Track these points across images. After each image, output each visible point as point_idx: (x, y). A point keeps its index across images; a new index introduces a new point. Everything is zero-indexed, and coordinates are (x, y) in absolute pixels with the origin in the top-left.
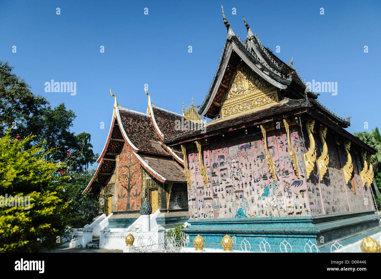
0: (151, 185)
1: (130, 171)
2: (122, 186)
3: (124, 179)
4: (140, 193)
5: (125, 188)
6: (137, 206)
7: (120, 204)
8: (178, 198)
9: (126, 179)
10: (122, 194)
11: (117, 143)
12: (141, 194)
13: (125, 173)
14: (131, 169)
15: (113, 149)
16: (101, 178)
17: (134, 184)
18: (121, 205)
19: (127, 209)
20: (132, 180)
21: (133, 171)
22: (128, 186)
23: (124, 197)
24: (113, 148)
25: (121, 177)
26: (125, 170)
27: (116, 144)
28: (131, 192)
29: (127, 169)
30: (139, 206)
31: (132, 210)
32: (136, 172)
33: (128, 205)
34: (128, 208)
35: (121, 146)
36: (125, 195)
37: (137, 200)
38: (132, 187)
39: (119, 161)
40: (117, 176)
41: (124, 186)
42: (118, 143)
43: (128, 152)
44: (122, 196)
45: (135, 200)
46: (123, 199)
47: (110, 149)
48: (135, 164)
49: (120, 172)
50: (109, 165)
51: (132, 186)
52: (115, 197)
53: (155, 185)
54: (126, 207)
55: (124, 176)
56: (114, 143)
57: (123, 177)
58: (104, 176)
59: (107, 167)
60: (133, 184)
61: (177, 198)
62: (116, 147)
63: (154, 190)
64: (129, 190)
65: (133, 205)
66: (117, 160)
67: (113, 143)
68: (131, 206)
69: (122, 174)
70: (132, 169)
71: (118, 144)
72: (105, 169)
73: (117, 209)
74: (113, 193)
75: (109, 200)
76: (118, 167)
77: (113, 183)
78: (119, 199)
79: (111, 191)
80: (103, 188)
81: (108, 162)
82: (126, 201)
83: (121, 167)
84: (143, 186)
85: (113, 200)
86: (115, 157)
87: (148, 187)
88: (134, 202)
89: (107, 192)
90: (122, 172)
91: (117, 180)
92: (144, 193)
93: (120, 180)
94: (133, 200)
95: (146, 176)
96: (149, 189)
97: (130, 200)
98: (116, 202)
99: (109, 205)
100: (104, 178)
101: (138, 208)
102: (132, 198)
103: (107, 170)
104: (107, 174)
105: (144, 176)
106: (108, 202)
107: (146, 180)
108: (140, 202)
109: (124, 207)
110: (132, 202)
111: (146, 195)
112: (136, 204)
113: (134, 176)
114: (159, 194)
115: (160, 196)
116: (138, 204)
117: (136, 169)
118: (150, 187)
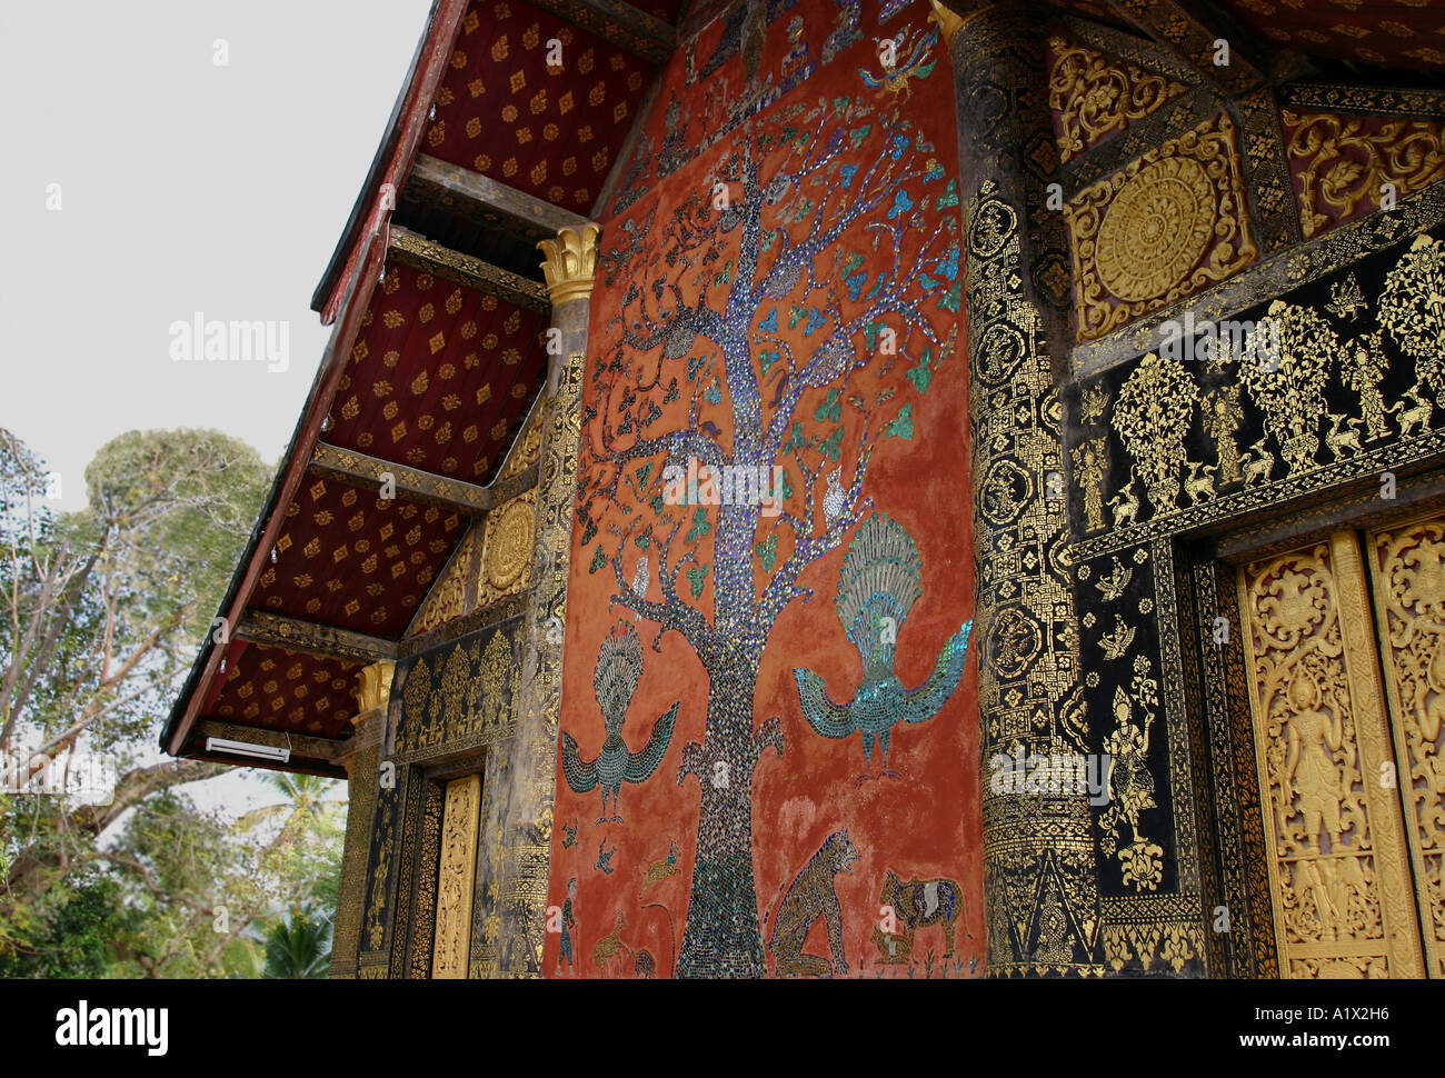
0: (1226, 446)
2: (628, 597)
5: (673, 615)
7: (582, 867)
10: (616, 720)
12: (978, 651)
13: (670, 418)
14: (768, 322)
18: (597, 897)
19: (703, 960)
21: (806, 349)
22: (709, 580)
24: (525, 118)
25: (608, 493)
26: (673, 370)
29: (701, 346)
32: (859, 338)
33: (724, 885)
34: (720, 936)
36: (660, 727)
38: (782, 590)
39: (595, 298)
41: (655, 594)
43: (718, 139)
45: (844, 797)
46: (635, 802)
49: (596, 427)
50: (471, 361)
51: (795, 570)
52: (524, 777)
53: (1374, 413)
54: (681, 925)
55: (660, 459)
57: (642, 473)
58: (403, 527)
59: (438, 387)
62: (551, 114)
63: (1313, 545)
66: (571, 277)
68: (767, 899)
69: (624, 443)
72: (410, 407)
73: (540, 949)
74: (496, 722)
75: (446, 826)
76: (574, 370)
77: (508, 592)
78: (579, 805)
79: (477, 707)
80: (388, 679)
81: (454, 303)
82: (686, 821)
83: (620, 355)
84: (1018, 497)
85: (494, 820)
86: (542, 244)
87: (1146, 511)
88: (836, 828)
89: (426, 720)
90: (635, 407)
91: (558, 539)
92: (1059, 628)
93: (601, 526)
94: (817, 799)
95: (1082, 327)
96: (1177, 541)
97: (755, 810)
98: (534, 836)
99: (447, 898)
100: (398, 539)
101: (920, 934)
102: (797, 760)
103: (438, 425)
104: (441, 486)
105: (1038, 337)
106: (445, 853)
107: (1073, 399)
108: (961, 830)
109: (652, 929)
110: (794, 839)
111: (1119, 673)
112: (878, 864)
113: (812, 407)
116: (914, 869)
117: (854, 300)
118: (1195, 486)
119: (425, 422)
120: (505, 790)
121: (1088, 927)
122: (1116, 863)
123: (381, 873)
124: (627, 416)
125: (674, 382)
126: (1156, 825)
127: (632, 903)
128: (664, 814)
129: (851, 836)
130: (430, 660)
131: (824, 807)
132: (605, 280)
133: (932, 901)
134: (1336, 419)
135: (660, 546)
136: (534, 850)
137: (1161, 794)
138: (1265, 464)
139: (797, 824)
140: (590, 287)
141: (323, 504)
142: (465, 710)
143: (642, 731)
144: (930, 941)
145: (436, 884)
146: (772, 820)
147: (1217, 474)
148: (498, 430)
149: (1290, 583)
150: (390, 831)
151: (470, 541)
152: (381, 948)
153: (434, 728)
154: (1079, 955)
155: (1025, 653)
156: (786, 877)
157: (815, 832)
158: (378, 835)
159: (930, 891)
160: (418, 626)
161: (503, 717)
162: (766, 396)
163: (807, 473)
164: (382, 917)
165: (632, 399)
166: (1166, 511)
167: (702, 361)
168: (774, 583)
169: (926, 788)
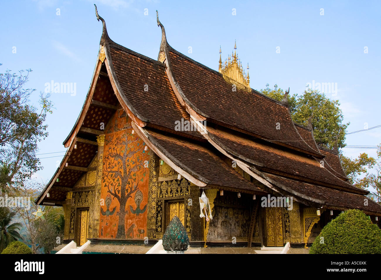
0: (169, 192)
1: (127, 164)
2: (109, 192)
3: (114, 180)
4: (145, 207)
5: (116, 195)
6: (140, 231)
7: (104, 225)
8: (223, 220)
9: (116, 179)
10: (108, 207)
11: (101, 112)
12: (148, 208)
13: (115, 169)
14: (128, 160)
15: (95, 122)
16: (69, 175)
17: (133, 189)
18: (106, 228)
19: (119, 236)
20: (131, 183)
22: (120, 192)
23: (112, 213)
25: (107, 176)
26: (116, 162)
27: (99, 113)
28: (127, 204)
29: (120, 160)
30: (143, 233)
31: (129, 239)
32: (138, 167)
33: (121, 228)
34: (121, 234)
35: (108, 117)
36: (114, 209)
37: (140, 221)
38: (129, 196)
39: (104, 146)
40: (100, 174)
41: (113, 192)
42: (104, 112)
43: (122, 130)
44: (108, 210)
45: (134, 220)
46: (111, 218)
47: (88, 122)
48: (135, 151)
49: (105, 166)
50: (86, 152)
51: (130, 193)
52: (95, 212)
53: (179, 193)
54: (116, 232)
55: (114, 174)
56: (96, 110)
57: (112, 175)
58: (74, 173)
59: (81, 156)
60: (131, 189)
61: (220, 221)
62: (99, 118)
63: (176, 203)
64: (123, 201)
65: (131, 230)
66: (101, 142)
67: (94, 109)
68: (126, 230)
69: (109, 170)
70: (130, 160)
71: (104, 114)
72: (77, 159)
73: (98, 234)
74: (91, 204)
75: (82, 216)
76: (102, 157)
77: (91, 185)
78: (103, 217)
79: (87, 201)
80: (72, 194)
81: (84, 145)
82: (117, 221)
83: (108, 157)
84: (152, 193)
85: (91, 217)
86: (97, 136)
87: (163, 197)
88: (133, 223)
89: (79, 202)
90: (110, 165)
91: (99, 181)
92: (154, 207)
93: (106, 181)
94: (132, 220)
95: (160, 175)
96: (165, 201)
97: (125, 220)
98: (98, 220)
99: (82, 226)
100: (74, 175)
101: (141, 234)
102: (130, 216)
103: (81, 160)
104: (81, 169)
105: (155, 176)
106: (82, 220)
107: (158, 183)
108: (145, 225)
109: (113, 232)
110: (129, 224)
111: (159, 212)
112: (137, 227)
113: (133, 174)
114: (187, 211)
115: (189, 215)
116: (141, 228)
117: (138, 162)
118: (167, 196)
119: (79, 160)
120: (92, 213)
121: (155, 235)
122: (157, 229)
123: (72, 223)
124: (109, 166)
125: (116, 164)
126: (161, 226)
127: (110, 229)
128: (114, 219)
129: (135, 224)
130: (79, 193)
131: (132, 221)
132: (106, 144)
133: (142, 232)
134: (177, 193)
135: (114, 186)
136: (97, 222)
137: (161, 224)
138: (171, 195)
139: (129, 222)
140: (104, 144)
141: (64, 172)
142: (85, 201)
143: (112, 209)
144: (142, 235)
145: (81, 224)
146: (127, 222)
147: (168, 195)
148: (89, 160)
149: (174, 205)
150: (74, 217)
151: (85, 175)
152: (73, 233)
153: (80, 203)
154: (154, 237)
155: (151, 209)
156: (128, 228)
157: (131, 223)
158: (71, 217)
159: (142, 230)
160: (76, 187)
161: (92, 203)
162: (128, 170)
163: (132, 182)
164: (73, 229)
165: (110, 164)
166: (164, 197)
167: (120, 162)
168: (128, 194)
169: (142, 220)
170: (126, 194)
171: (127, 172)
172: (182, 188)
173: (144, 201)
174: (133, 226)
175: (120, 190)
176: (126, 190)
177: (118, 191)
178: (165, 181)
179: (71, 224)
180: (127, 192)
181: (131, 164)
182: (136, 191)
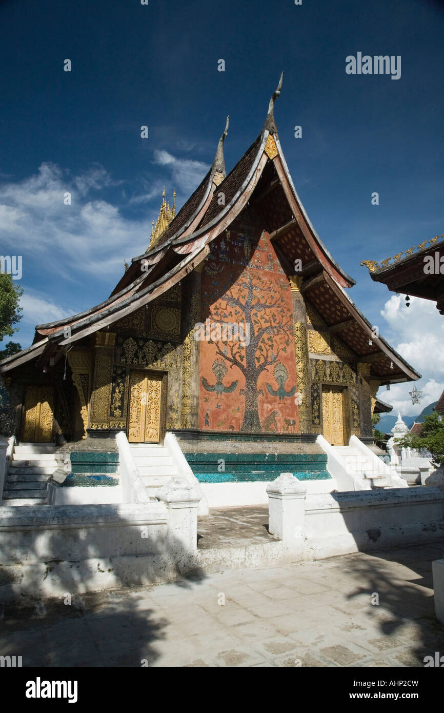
0: (328, 376)
1: (253, 318)
2: (221, 353)
4: (294, 388)
5: (235, 362)
6: (287, 422)
7: (212, 407)
10: (219, 378)
13: (231, 320)
14: (255, 315)
17: (269, 360)
18: (217, 414)
19: (247, 427)
20: (264, 350)
21: (265, 325)
22: (245, 359)
23: (229, 389)
28: (261, 380)
29: (238, 308)
30: (294, 424)
31: (270, 432)
32: (275, 330)
33: (252, 416)
34: (252, 424)
36: (234, 384)
37: (287, 408)
38: (262, 367)
41: (230, 356)
44: (220, 383)
45: (276, 406)
46: (227, 397)
48: (267, 304)
51: (264, 365)
53: (341, 379)
54: (241, 422)
60: (266, 358)
64: (251, 374)
65: (271, 419)
68: (261, 419)
70: (259, 314)
73: (199, 422)
74: (173, 367)
77: (167, 332)
78: (209, 394)
79: (163, 361)
80: (114, 339)
82: (242, 403)
85: (173, 391)
87: (319, 379)
88: (275, 410)
89: (137, 357)
94: (271, 405)
95: (309, 349)
96: (322, 385)
97: (258, 403)
101: (290, 427)
102: (267, 398)
107: (311, 360)
108: (295, 414)
109: (234, 421)
110: (267, 410)
111: (315, 398)
112: (283, 415)
113: (266, 338)
114: (353, 402)
115: (356, 407)
116: (288, 418)
117: (275, 322)
118: (325, 379)
120: (177, 385)
122: (314, 421)
123: (118, 395)
124: (217, 312)
125: (231, 312)
126: (318, 417)
127: (228, 416)
128: (235, 400)
129: (278, 411)
130: (135, 339)
131: (273, 406)
133: (292, 423)
134: (338, 378)
135: (230, 346)
137: (319, 414)
138: (331, 380)
139: (267, 408)
142: (156, 359)
143: (228, 383)
146: (262, 406)
147: (327, 378)
152: (121, 417)
153: (141, 361)
156: (265, 416)
157: (271, 410)
159: (291, 421)
161: (175, 366)
162: (256, 329)
163: (267, 349)
164: (121, 408)
165: (218, 309)
166: (321, 380)
167: (239, 312)
168: (260, 365)
169: (290, 407)
170: (257, 365)
171: (255, 331)
172: (345, 374)
173: (290, 380)
174: (274, 414)
175: (243, 356)
176: (257, 358)
177: (240, 356)
178: (322, 360)
179: (113, 397)
180: (259, 362)
181: (262, 321)
182: (275, 363)
